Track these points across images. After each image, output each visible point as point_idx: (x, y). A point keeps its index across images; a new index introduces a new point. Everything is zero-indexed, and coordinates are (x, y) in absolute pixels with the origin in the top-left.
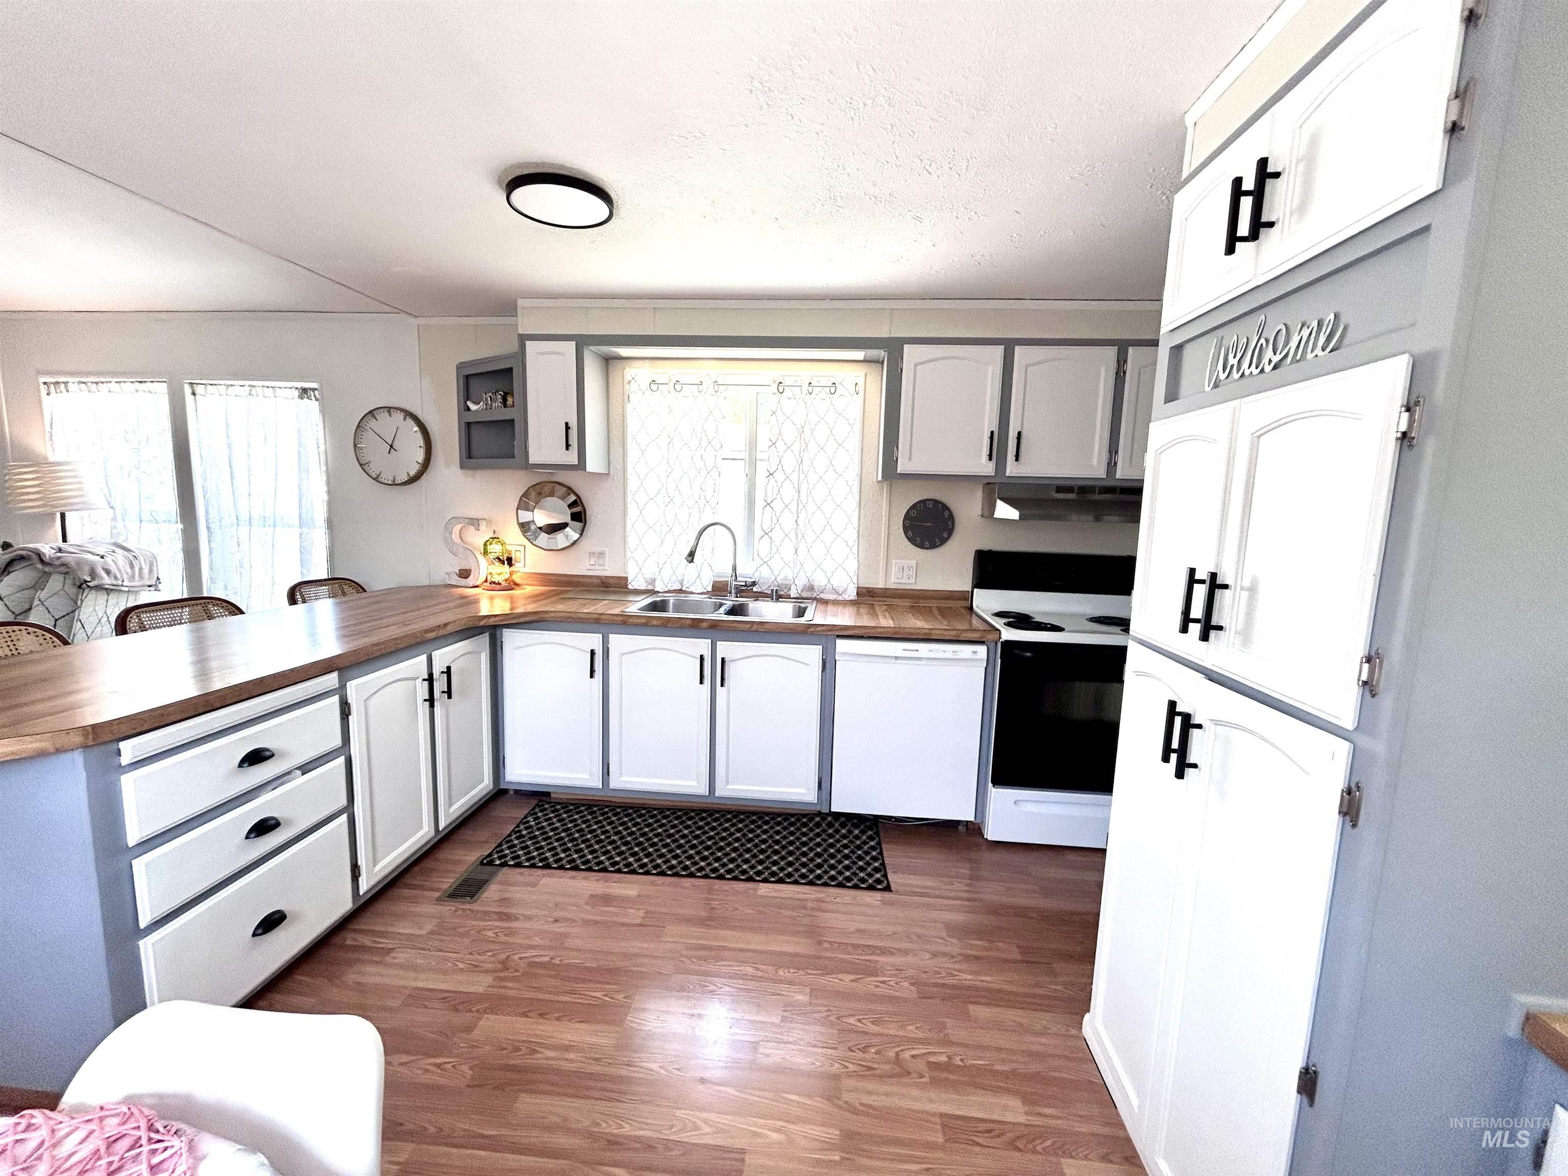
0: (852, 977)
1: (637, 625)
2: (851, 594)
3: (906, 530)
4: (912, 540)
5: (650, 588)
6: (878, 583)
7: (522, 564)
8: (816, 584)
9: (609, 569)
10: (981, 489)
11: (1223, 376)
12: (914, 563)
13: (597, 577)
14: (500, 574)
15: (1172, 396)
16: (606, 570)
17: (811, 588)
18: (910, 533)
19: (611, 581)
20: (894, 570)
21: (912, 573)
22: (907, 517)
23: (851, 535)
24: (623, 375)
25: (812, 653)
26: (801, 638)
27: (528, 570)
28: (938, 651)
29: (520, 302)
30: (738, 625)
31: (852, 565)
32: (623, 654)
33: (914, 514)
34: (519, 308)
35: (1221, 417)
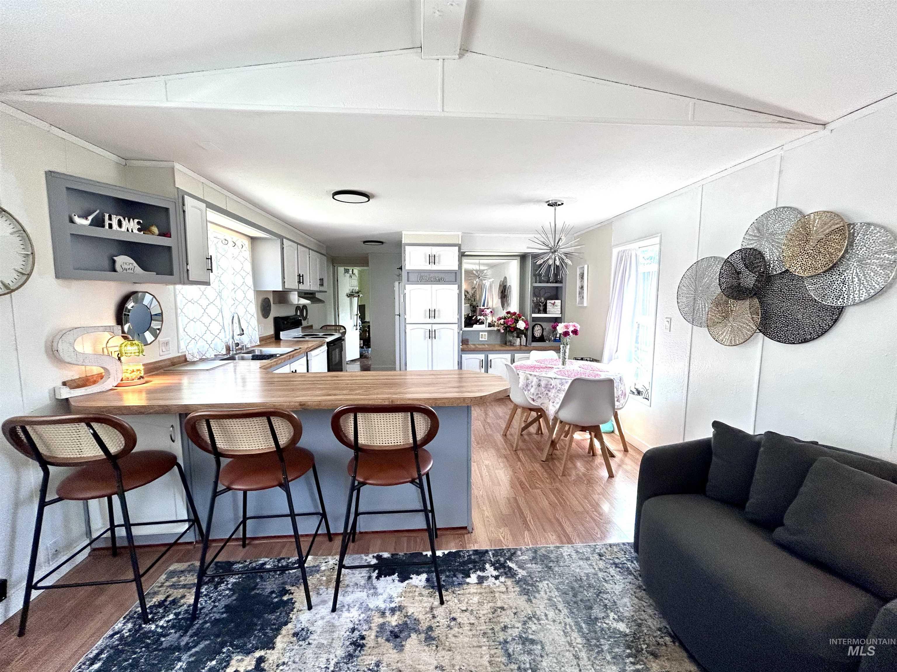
2: (258, 342)
3: (262, 311)
4: (263, 315)
11: (422, 280)
15: (408, 281)
16: (170, 353)
20: (260, 328)
22: (262, 305)
29: (176, 165)
34: (175, 169)
35: (428, 287)
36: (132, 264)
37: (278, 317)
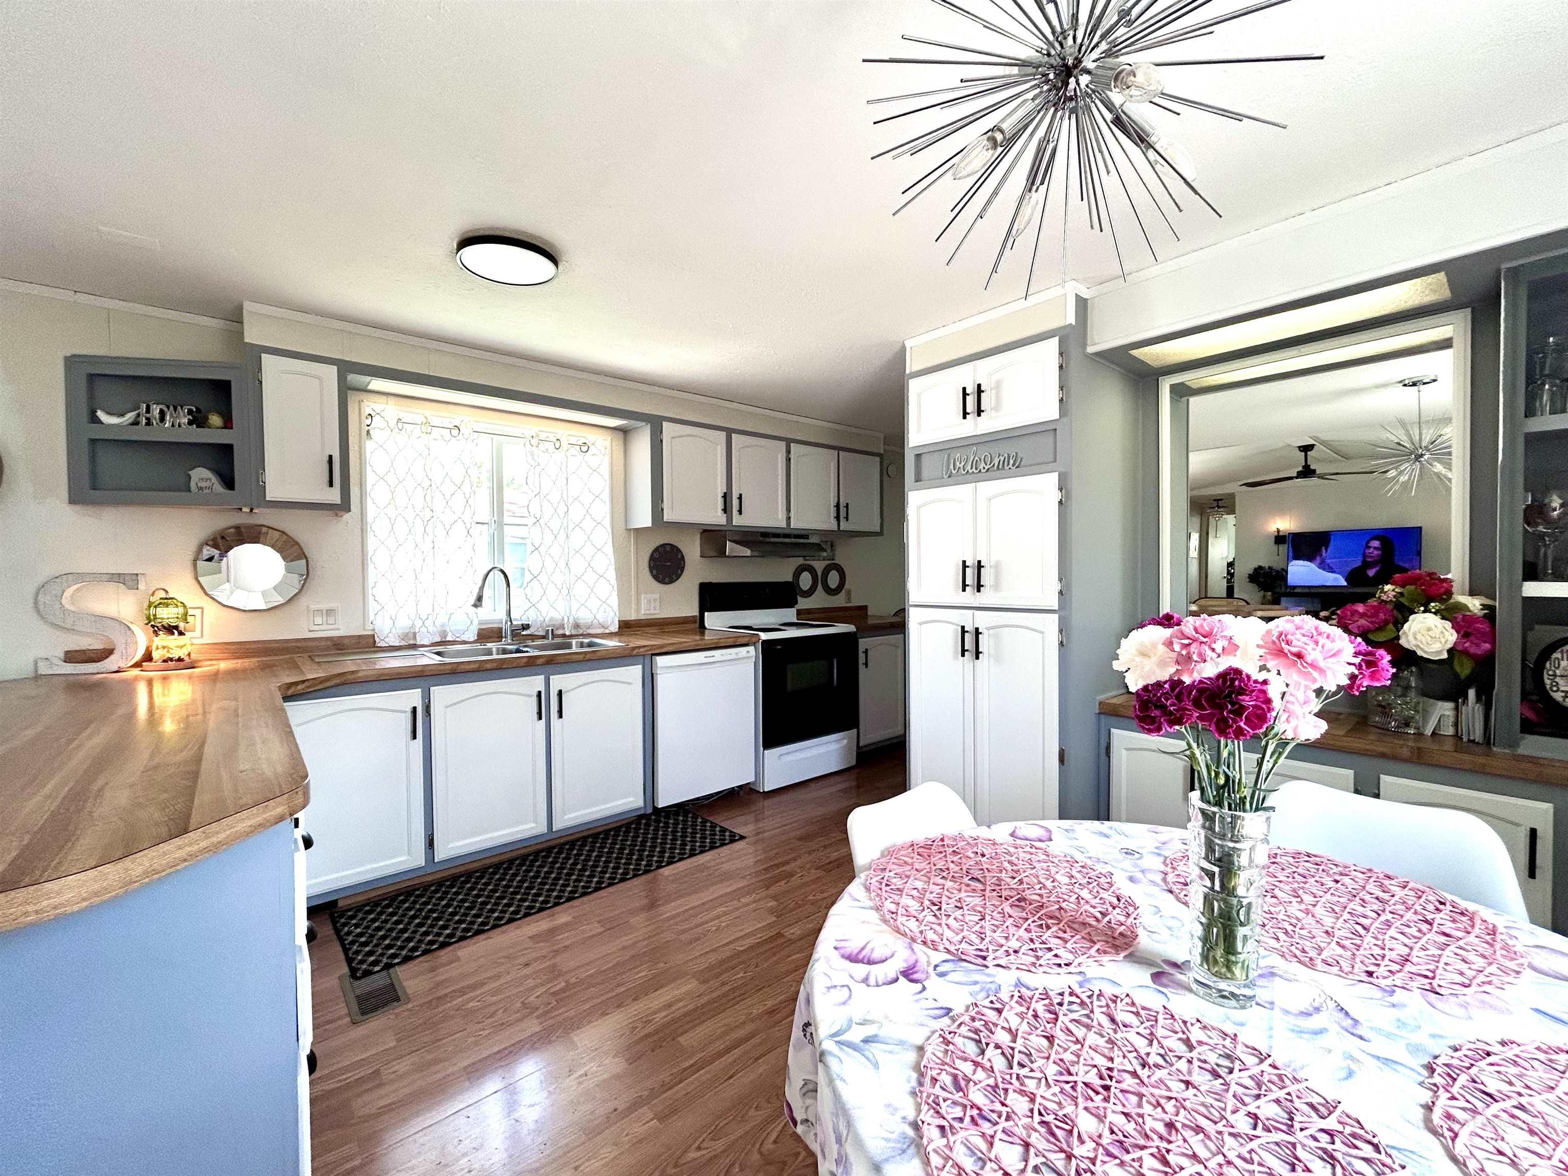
0: (783, 882)
1: (473, 671)
2: (615, 628)
3: (651, 569)
4: (656, 578)
5: (412, 642)
6: (633, 617)
7: (197, 633)
8: (581, 622)
9: (343, 628)
10: (699, 535)
11: (954, 472)
12: (657, 596)
13: (327, 639)
14: (182, 647)
15: (918, 479)
16: (338, 629)
17: (577, 626)
18: (655, 572)
19: (346, 641)
20: (643, 601)
21: (657, 604)
22: (652, 558)
23: (612, 575)
24: (360, 409)
25: (634, 672)
26: (626, 661)
27: (207, 640)
28: (726, 654)
29: (248, 306)
30: (574, 657)
31: (614, 601)
32: (447, 707)
33: (656, 555)
34: (245, 312)
35: (963, 491)
36: (210, 480)
37: (710, 584)
